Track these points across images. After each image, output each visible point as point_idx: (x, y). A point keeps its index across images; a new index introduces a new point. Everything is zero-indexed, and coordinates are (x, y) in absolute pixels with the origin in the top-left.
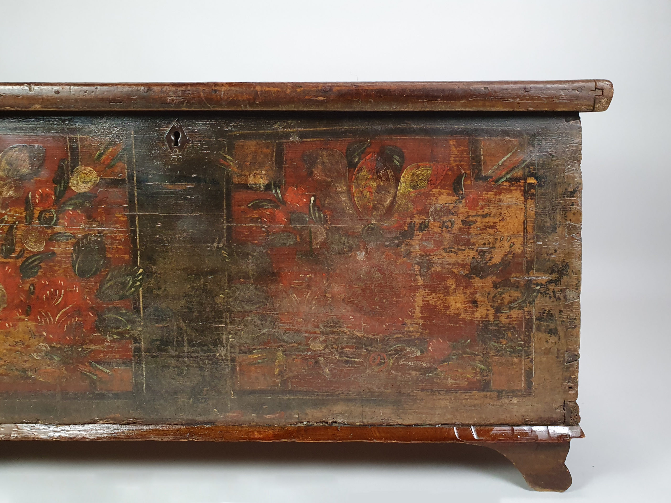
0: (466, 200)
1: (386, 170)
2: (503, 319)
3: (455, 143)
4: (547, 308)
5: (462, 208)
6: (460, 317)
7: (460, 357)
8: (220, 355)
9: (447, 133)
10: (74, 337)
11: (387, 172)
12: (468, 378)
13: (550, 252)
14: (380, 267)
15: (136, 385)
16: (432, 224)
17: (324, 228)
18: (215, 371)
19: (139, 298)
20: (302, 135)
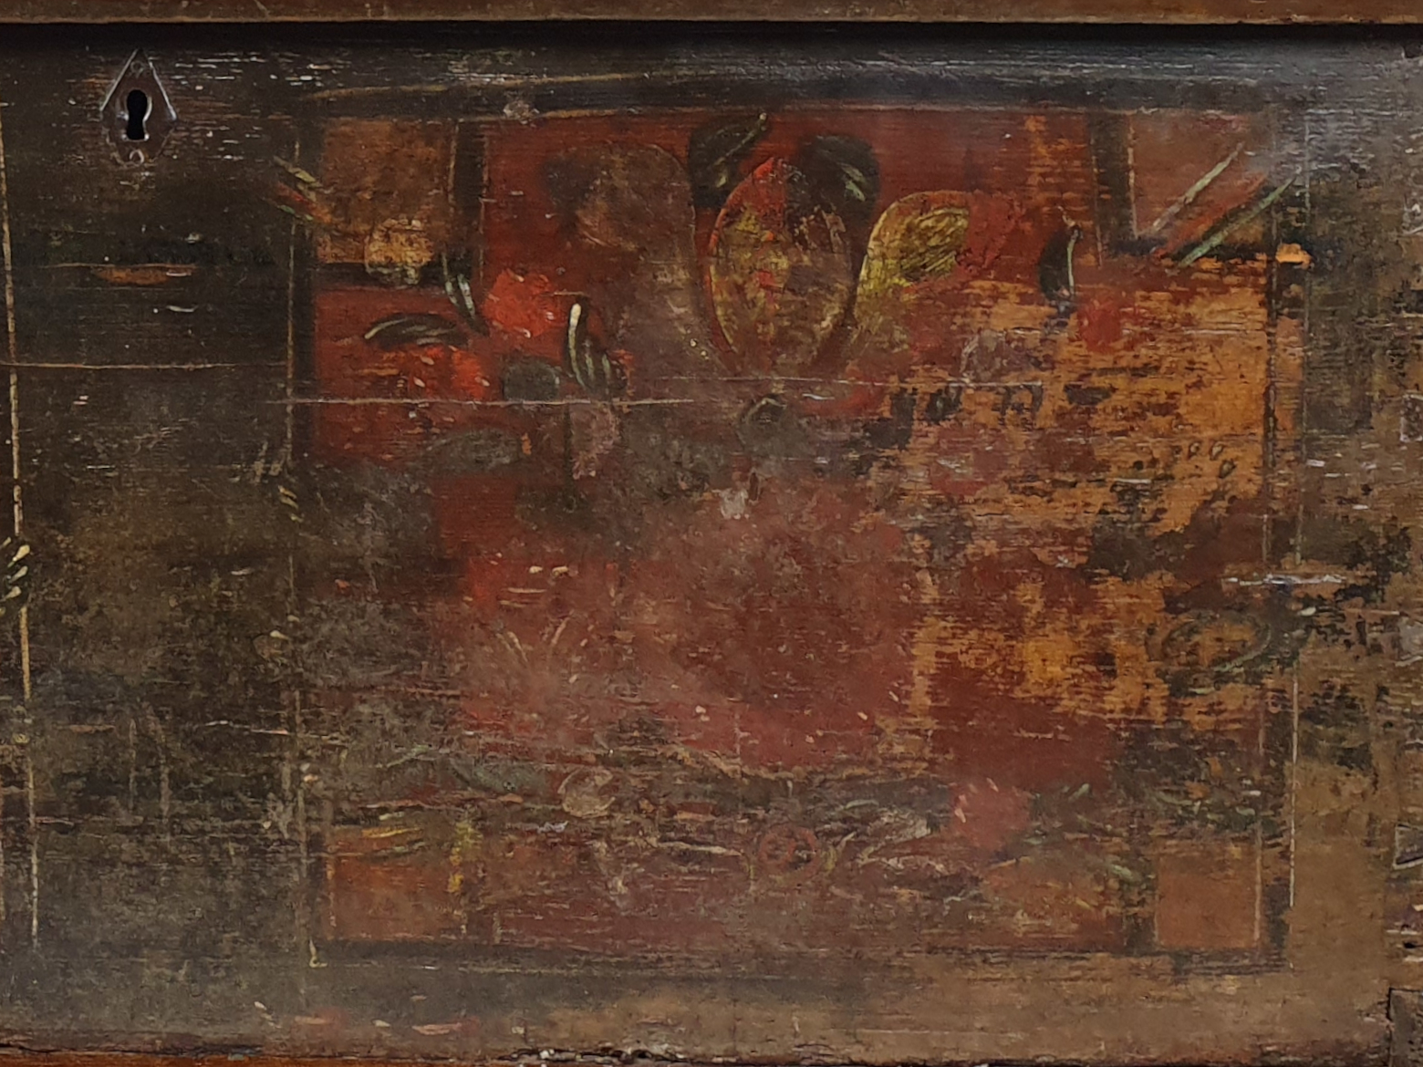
0: (1079, 317)
1: (818, 214)
2: (1197, 718)
3: (1042, 128)
4: (1337, 681)
5: (1069, 347)
6: (1058, 710)
7: (1054, 840)
8: (274, 827)
9: (1016, 93)
11: (823, 220)
12: (1080, 912)
13: (1350, 493)
14: (796, 541)
15: (8, 923)
16: (969, 397)
17: (613, 409)
18: (257, 877)
19: (18, 637)
20: (541, 99)
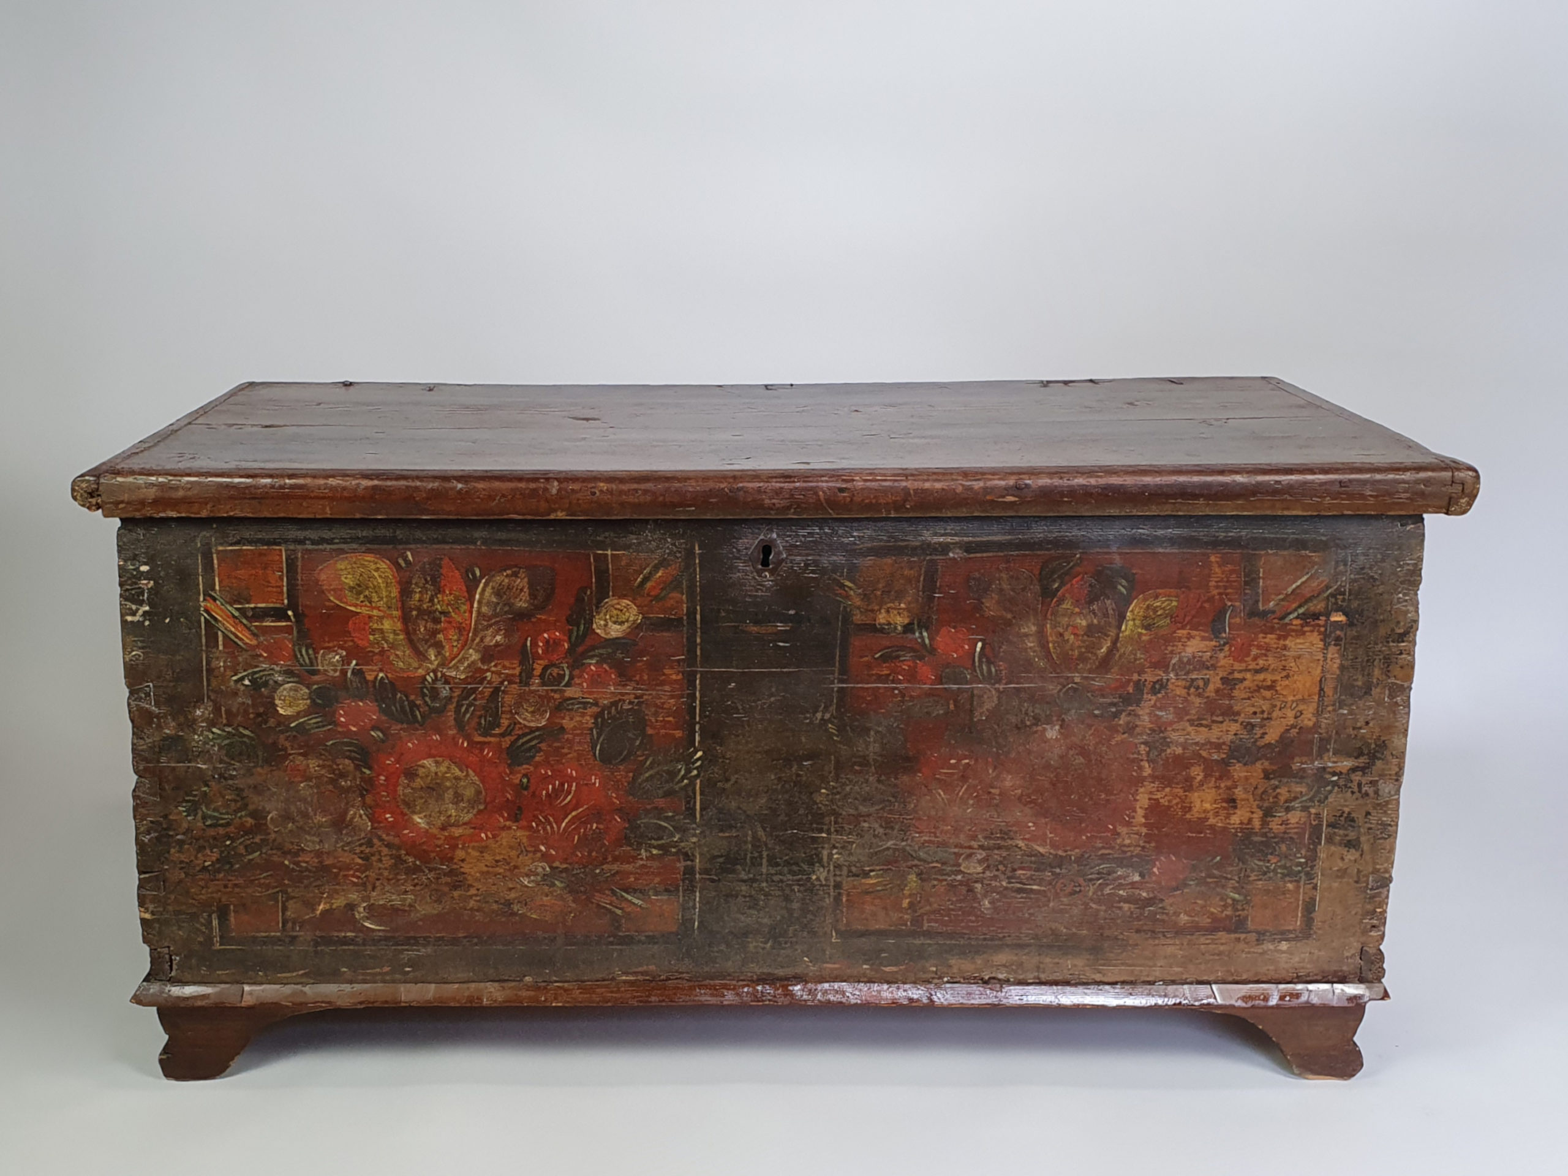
0: (1231, 647)
1: (1103, 600)
2: (1275, 825)
3: (1218, 560)
4: (1347, 810)
5: (1224, 660)
6: (1207, 823)
7: (1201, 882)
8: (818, 879)
9: (1207, 544)
10: (590, 853)
11: (1105, 603)
12: (1212, 913)
13: (1359, 725)
14: (1083, 748)
15: (683, 924)
16: (1173, 683)
17: (995, 689)
18: (808, 901)
19: (695, 794)
20: (968, 548)
